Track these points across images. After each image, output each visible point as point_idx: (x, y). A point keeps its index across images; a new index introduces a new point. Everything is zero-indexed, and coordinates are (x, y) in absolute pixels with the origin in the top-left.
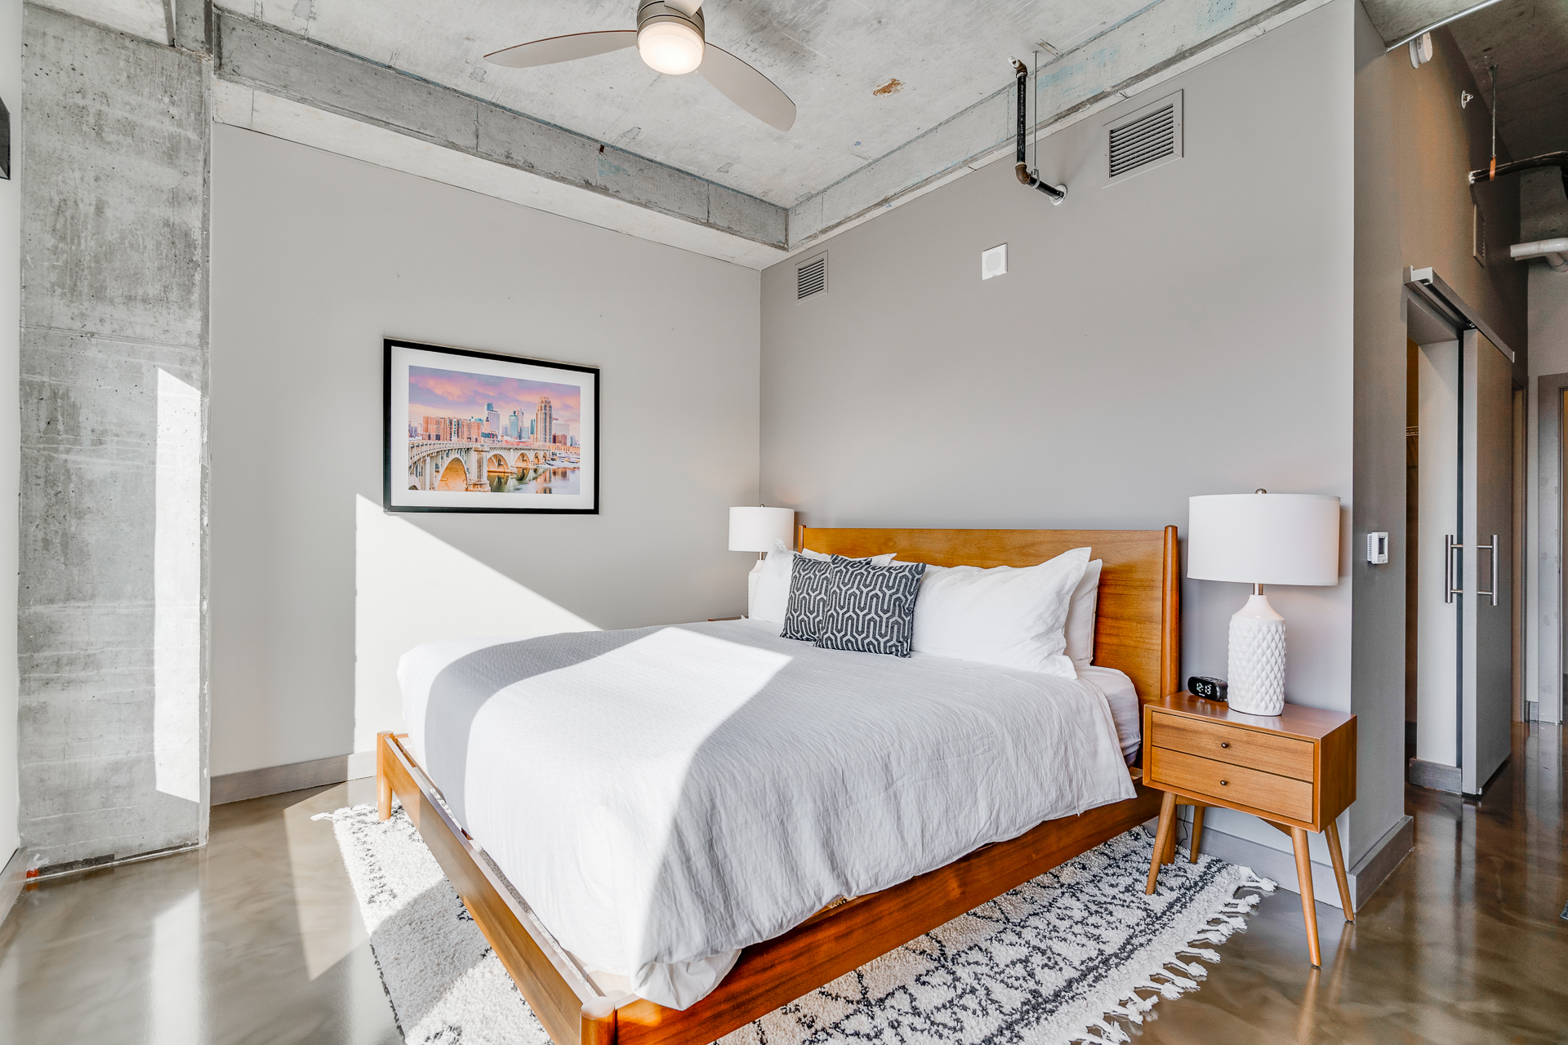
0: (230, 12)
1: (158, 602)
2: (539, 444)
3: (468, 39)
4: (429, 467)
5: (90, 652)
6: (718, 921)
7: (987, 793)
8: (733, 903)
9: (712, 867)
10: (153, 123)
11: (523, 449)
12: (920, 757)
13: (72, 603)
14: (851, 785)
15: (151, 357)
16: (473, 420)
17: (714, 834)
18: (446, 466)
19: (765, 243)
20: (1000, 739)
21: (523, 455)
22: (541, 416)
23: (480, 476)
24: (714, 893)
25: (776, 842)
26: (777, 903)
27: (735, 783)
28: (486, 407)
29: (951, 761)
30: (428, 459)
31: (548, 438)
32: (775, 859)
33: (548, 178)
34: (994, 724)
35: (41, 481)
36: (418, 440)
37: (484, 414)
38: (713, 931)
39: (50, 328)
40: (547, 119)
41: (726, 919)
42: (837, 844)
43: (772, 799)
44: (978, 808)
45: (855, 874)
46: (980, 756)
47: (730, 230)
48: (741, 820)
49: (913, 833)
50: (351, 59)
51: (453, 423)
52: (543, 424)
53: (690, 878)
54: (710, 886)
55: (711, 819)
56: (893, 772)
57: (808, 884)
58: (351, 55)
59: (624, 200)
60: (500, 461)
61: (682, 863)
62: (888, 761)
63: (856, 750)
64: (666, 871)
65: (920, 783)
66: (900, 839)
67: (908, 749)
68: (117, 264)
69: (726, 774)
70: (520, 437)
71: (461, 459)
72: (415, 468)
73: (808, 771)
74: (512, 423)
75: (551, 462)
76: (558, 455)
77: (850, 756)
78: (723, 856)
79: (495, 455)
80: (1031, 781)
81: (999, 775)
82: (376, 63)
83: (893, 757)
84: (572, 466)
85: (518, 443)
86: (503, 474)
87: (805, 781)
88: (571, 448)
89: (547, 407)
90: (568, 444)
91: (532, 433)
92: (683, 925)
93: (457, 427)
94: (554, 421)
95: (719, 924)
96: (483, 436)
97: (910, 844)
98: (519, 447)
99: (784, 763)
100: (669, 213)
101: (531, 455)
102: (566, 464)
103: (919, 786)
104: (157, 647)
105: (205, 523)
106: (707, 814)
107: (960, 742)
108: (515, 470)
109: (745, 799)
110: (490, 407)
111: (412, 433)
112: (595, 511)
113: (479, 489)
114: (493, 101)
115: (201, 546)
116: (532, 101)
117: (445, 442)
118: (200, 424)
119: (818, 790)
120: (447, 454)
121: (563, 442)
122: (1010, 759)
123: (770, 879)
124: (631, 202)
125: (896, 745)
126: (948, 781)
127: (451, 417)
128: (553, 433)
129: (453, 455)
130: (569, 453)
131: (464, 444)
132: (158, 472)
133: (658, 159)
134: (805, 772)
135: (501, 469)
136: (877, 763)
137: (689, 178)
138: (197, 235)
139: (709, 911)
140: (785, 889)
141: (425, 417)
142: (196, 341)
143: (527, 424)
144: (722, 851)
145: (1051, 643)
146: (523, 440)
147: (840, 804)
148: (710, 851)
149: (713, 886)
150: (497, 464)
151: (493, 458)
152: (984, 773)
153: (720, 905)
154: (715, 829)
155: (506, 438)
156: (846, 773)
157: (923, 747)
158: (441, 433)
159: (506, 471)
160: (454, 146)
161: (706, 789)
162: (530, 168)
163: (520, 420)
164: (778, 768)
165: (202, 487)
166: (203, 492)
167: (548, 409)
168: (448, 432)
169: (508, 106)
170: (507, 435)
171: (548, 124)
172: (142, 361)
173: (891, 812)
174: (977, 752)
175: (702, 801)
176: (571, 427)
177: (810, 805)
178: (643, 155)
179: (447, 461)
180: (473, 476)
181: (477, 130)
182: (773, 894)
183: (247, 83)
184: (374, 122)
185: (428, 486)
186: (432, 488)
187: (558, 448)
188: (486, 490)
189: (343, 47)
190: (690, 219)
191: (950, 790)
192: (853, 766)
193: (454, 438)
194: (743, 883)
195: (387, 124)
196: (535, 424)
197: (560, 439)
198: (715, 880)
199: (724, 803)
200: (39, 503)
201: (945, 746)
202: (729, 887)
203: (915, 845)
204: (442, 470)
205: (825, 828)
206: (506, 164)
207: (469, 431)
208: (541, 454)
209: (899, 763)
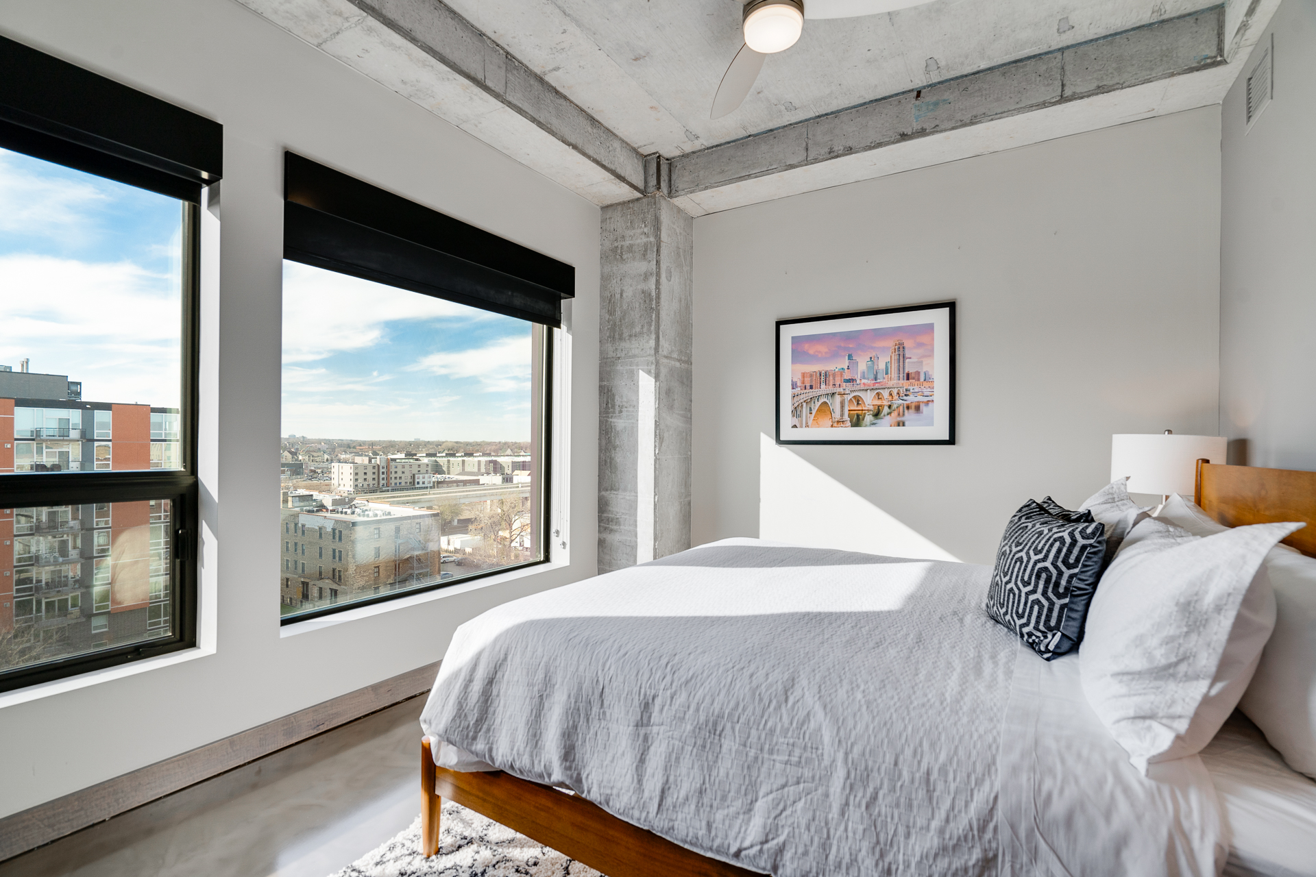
0: (674, 158)
1: (639, 495)
2: (894, 382)
3: (759, 93)
4: (805, 410)
5: (618, 517)
6: (462, 726)
7: (769, 812)
8: (485, 727)
9: (482, 695)
10: (639, 241)
11: (879, 389)
12: (687, 717)
13: (613, 492)
14: (608, 702)
15: (637, 365)
16: (837, 370)
17: (497, 676)
18: (817, 408)
19: (1172, 75)
20: (826, 762)
21: (878, 394)
22: (895, 357)
23: (842, 415)
24: (473, 710)
25: (530, 708)
26: (512, 750)
27: (524, 651)
28: (847, 357)
29: (729, 744)
30: (804, 404)
31: (901, 376)
32: (524, 718)
33: (866, 151)
34: (827, 739)
35: (604, 432)
36: (798, 390)
37: (845, 363)
38: (453, 729)
39: (607, 358)
40: (862, 101)
41: (470, 731)
42: (580, 743)
43: (540, 675)
44: (749, 820)
45: (590, 781)
46: (778, 765)
47: (1101, 90)
48: (516, 678)
49: (653, 785)
50: (729, 145)
51: (822, 375)
52: (896, 365)
53: (462, 691)
54: (473, 705)
55: (500, 666)
56: (653, 715)
57: (543, 756)
58: (729, 143)
59: (945, 130)
60: (858, 401)
61: (465, 680)
62: (650, 701)
63: (625, 676)
64: (455, 679)
65: (677, 743)
66: (636, 781)
67: (678, 703)
68: (627, 320)
69: (524, 643)
70: (876, 379)
71: (828, 402)
72: (796, 412)
73: (574, 671)
74: (868, 368)
75: (905, 398)
76: (911, 391)
77: (617, 676)
78: (496, 694)
79: (854, 397)
80: (864, 852)
81: (800, 805)
82: (742, 139)
83: (658, 701)
84: (926, 399)
85: (874, 384)
86: (861, 412)
87: (568, 677)
88: (925, 383)
89: (900, 349)
90: (922, 379)
91: (887, 373)
92: (441, 713)
93: (825, 377)
94: (907, 360)
95: (461, 729)
96: (845, 382)
97: (646, 794)
98: (874, 387)
99: (563, 655)
100: (1003, 115)
101: (885, 394)
102: (920, 398)
103: (673, 745)
104: (638, 519)
105: (657, 453)
106: (498, 661)
107: (754, 732)
108: (871, 408)
109: (523, 665)
110: (850, 357)
111: (794, 386)
112: (952, 441)
113: (842, 425)
114: (817, 114)
115: (655, 465)
116: (836, 98)
117: (816, 390)
118: (654, 397)
119: (576, 689)
120: (818, 399)
121: (916, 378)
122: (832, 797)
123: (517, 730)
124: (953, 128)
125: (669, 692)
126: (715, 762)
127: (820, 370)
128: (906, 372)
129: (822, 400)
130: (922, 387)
131: (830, 390)
132: (639, 425)
133: (983, 67)
134: (572, 670)
135: (860, 408)
136: (637, 697)
137: (1033, 62)
138: (653, 294)
139: (460, 717)
140: (522, 745)
141: (802, 373)
142: (653, 352)
143: (882, 366)
144: (497, 691)
145: (1152, 697)
146: (878, 381)
147: (593, 713)
148: (487, 685)
149: (474, 706)
150: (856, 404)
151: (853, 399)
152: (775, 787)
153: (472, 720)
154: (499, 675)
155: (863, 381)
156: (606, 690)
157: (697, 710)
158: (813, 384)
159: (864, 408)
160: (792, 167)
161: (507, 646)
162: (850, 151)
163: (876, 364)
164: (557, 656)
165: (655, 432)
166: (656, 435)
167: (901, 350)
168: (819, 382)
169: (829, 111)
170: (864, 378)
171: (865, 104)
172: (635, 367)
173: (634, 749)
174: (775, 757)
175: (500, 651)
176: (924, 363)
177: (565, 697)
178: (965, 72)
179: (818, 404)
180: (837, 415)
181: (807, 145)
182: (513, 742)
183: (682, 194)
184: (742, 179)
185: (804, 425)
186: (807, 426)
187: (912, 384)
188: (847, 425)
189: (723, 141)
190: (1034, 108)
191: (714, 773)
192: (614, 687)
193: (823, 386)
194: (500, 720)
195: (749, 176)
196: (889, 365)
197: (913, 375)
198: (479, 704)
199: (512, 661)
200: (604, 442)
201: (729, 725)
202: (489, 716)
203: (651, 799)
204: (814, 412)
205: (571, 723)
206: (830, 159)
207: (834, 379)
208: (895, 392)
209: (662, 710)
